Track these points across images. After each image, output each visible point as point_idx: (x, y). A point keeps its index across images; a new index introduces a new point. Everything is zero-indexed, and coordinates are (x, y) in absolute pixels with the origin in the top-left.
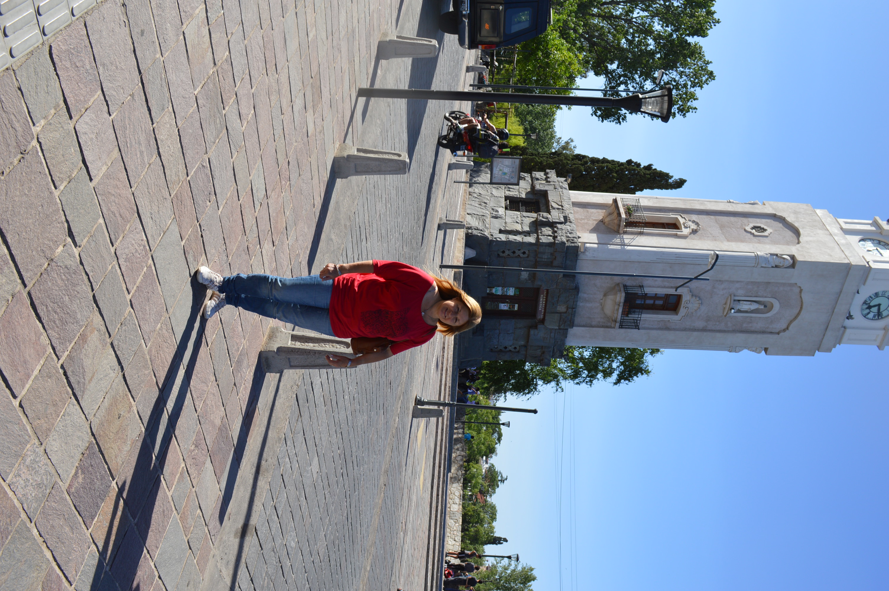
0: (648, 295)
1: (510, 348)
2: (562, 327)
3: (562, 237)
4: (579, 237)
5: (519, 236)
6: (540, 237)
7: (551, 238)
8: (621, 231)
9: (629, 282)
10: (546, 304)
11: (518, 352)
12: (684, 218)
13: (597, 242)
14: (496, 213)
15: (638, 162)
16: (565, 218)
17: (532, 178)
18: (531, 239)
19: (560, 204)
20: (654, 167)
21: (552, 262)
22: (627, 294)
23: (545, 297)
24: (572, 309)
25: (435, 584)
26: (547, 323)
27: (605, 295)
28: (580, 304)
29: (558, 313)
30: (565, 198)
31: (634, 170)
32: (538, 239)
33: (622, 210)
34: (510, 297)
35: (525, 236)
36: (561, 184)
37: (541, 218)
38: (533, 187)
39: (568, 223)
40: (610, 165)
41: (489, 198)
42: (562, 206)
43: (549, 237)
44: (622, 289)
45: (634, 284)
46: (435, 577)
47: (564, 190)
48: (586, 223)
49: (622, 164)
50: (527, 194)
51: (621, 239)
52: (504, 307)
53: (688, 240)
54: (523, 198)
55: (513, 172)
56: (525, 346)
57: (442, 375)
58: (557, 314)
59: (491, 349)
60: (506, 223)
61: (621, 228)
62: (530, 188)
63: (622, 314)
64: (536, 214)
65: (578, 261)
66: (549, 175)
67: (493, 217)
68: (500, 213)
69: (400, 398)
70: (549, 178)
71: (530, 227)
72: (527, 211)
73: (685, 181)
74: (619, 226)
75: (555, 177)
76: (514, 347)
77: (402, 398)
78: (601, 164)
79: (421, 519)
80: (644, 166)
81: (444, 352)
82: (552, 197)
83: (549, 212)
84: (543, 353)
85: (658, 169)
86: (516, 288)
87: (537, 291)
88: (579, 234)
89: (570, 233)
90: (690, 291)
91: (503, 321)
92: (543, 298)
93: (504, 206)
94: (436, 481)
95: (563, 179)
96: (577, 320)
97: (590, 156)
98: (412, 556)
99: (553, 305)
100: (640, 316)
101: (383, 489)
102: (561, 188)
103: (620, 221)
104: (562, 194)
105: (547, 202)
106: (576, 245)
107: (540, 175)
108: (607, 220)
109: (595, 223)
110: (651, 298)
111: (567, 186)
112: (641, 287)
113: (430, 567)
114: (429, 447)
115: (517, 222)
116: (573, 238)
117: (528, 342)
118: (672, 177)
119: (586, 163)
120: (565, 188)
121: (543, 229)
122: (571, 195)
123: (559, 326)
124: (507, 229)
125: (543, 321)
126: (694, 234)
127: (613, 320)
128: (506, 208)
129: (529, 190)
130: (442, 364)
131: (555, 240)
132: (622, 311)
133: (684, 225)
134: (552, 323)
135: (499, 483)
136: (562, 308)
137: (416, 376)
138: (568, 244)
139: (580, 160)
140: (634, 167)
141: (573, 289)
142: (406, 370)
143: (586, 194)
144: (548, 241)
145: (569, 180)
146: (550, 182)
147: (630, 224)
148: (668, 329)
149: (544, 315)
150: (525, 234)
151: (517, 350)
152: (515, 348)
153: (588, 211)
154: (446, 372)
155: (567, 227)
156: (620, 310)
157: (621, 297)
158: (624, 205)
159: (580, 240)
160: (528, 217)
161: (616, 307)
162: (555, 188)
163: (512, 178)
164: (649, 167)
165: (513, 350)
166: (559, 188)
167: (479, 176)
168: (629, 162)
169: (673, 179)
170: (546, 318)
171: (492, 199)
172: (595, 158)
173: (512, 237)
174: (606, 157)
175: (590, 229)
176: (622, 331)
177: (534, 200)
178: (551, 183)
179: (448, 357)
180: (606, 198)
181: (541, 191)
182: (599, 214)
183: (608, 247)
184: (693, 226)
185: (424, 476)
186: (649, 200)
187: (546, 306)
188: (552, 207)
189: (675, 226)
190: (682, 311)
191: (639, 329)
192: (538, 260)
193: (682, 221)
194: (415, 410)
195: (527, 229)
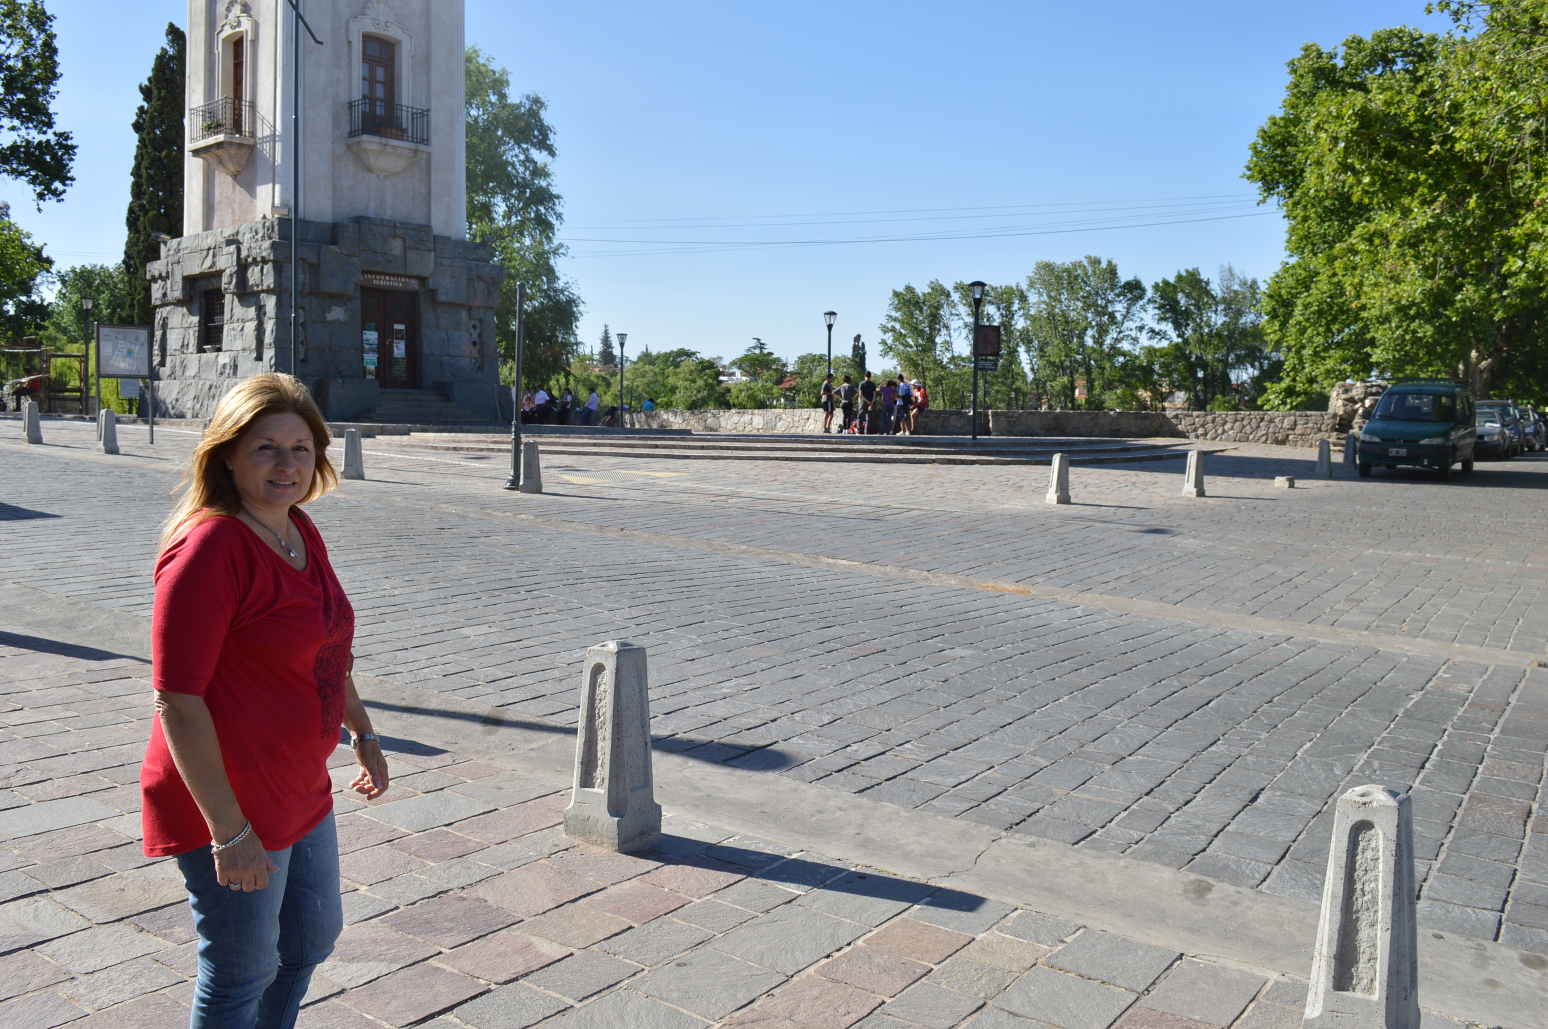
0: (367, 93)
1: (475, 334)
2: (431, 246)
3: (263, 248)
4: (264, 217)
5: (265, 326)
6: (265, 288)
7: (266, 267)
8: (251, 141)
9: (346, 128)
10: (390, 275)
11: (481, 321)
12: (223, 26)
13: (270, 185)
14: (228, 367)
15: (137, 111)
16: (229, 242)
17: (163, 305)
18: (270, 303)
19: (205, 252)
20: (145, 82)
21: (311, 266)
22: (365, 130)
23: (378, 277)
24: (396, 228)
25: (848, 447)
26: (425, 273)
27: (370, 170)
28: (388, 214)
29: (405, 254)
30: (196, 244)
31: (152, 118)
32: (268, 291)
33: (212, 140)
34: (381, 339)
35: (265, 314)
36: (172, 252)
37: (232, 286)
38: (178, 303)
39: (240, 238)
40: (145, 164)
41: (201, 383)
42: (209, 249)
43: (265, 271)
44: (356, 139)
45: (347, 118)
46: (835, 446)
47: (183, 246)
48: (240, 204)
49: (141, 140)
50: (191, 313)
51: (264, 142)
52: (399, 349)
53: (261, 21)
54: (200, 321)
55: (125, 339)
56: (470, 310)
57: (500, 450)
58: (408, 255)
59: (479, 368)
60: (244, 350)
61: (245, 142)
62: (180, 309)
63: (403, 140)
64: (227, 296)
65: (307, 219)
66: (157, 274)
67: (235, 373)
68: (227, 360)
69: (488, 514)
70: (160, 275)
71: (249, 306)
72: (222, 313)
73: (171, 26)
74: (240, 145)
75: (158, 262)
76: (472, 330)
77: (489, 511)
78: (143, 180)
79: (730, 473)
80: (145, 100)
81: (462, 449)
82: (195, 267)
83: (220, 273)
84: (480, 277)
85: (150, 74)
86: (364, 327)
87: (367, 291)
88: (259, 218)
89: (257, 233)
90: (356, 17)
91: (426, 350)
92: (380, 279)
93: (215, 354)
94: (677, 452)
95: (163, 249)
96: (419, 219)
97: (130, 199)
98: (785, 483)
99: (390, 262)
100: (404, 108)
101: (628, 532)
102: (179, 251)
103: (231, 143)
104: (189, 250)
105: (203, 276)
106: (276, 223)
107: (156, 291)
108: (232, 168)
109: (238, 189)
110: (372, 88)
111: (176, 241)
112: (351, 105)
113: (817, 455)
114: (614, 465)
115: (242, 329)
116: (264, 227)
117: (461, 305)
118: (163, 49)
119: (142, 207)
120: (179, 244)
121: (251, 282)
122: (191, 233)
123: (429, 251)
124: (254, 346)
125: (422, 280)
126: (250, 9)
127: (415, 156)
128: (219, 350)
129: (185, 310)
130: (481, 450)
131: (269, 261)
132: (397, 139)
133: (235, 27)
134: (425, 264)
135: (766, 351)
136: (396, 247)
137: (469, 491)
138: (276, 238)
139: (137, 218)
140: (147, 119)
141: (360, 227)
142: (444, 506)
143: (189, 206)
144: (272, 273)
145: (164, 237)
146: (168, 272)
147: (237, 125)
148: (427, 59)
149: (410, 277)
150: (262, 314)
151: (477, 324)
152: (474, 327)
153: (219, 203)
154: (499, 442)
155: (246, 239)
156: (395, 142)
157: (370, 142)
158: (204, 137)
159: (269, 216)
160: (232, 309)
161: (389, 150)
162: (179, 262)
163: (137, 339)
164: (146, 92)
165: (478, 331)
166: (180, 254)
167: (164, 403)
168: (137, 127)
169: (168, 48)
170: (416, 274)
171: (204, 376)
172: (133, 190)
173: (268, 338)
174: (130, 170)
175: (249, 197)
176: (434, 139)
177: (203, 300)
178: (170, 270)
179: (475, 441)
180: (193, 169)
181: (184, 288)
182: (224, 182)
183: (279, 165)
184: (237, 10)
185: (659, 471)
186: (194, 91)
187: (393, 275)
188: (211, 267)
189: (237, 44)
190: (393, 32)
191: (428, 110)
192: (307, 290)
193: (227, 31)
194: (527, 489)
195: (252, 312)
